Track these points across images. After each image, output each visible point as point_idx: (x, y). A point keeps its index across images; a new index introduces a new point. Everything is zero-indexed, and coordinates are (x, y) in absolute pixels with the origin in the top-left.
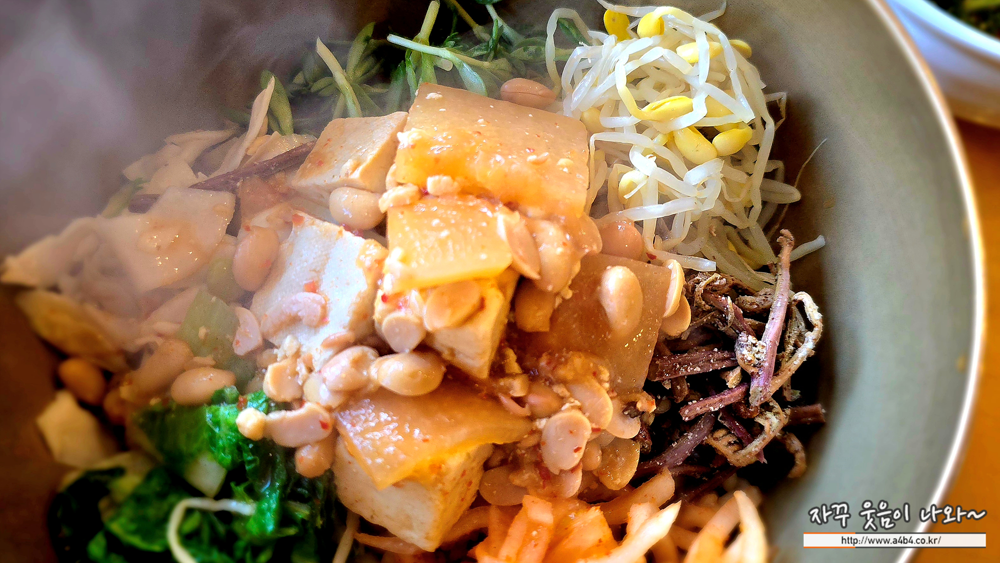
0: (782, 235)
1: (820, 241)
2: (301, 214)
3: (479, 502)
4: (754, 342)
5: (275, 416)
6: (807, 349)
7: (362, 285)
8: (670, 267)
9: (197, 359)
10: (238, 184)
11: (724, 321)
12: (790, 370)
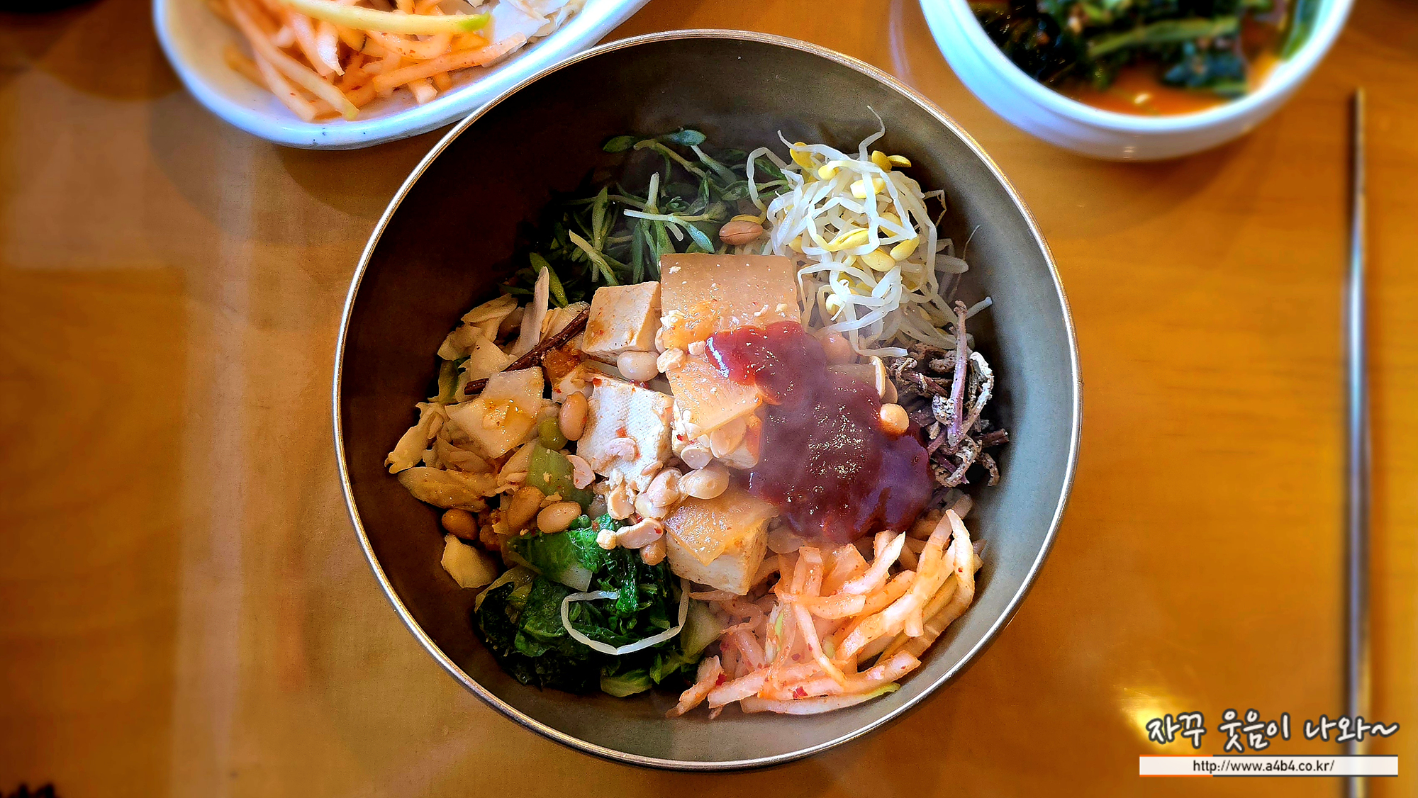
0: (957, 306)
1: (988, 301)
2: (598, 377)
3: (770, 554)
4: (944, 402)
5: (623, 530)
6: (986, 394)
7: (659, 428)
8: (874, 363)
9: (548, 498)
10: (542, 358)
11: (921, 390)
12: (975, 414)
